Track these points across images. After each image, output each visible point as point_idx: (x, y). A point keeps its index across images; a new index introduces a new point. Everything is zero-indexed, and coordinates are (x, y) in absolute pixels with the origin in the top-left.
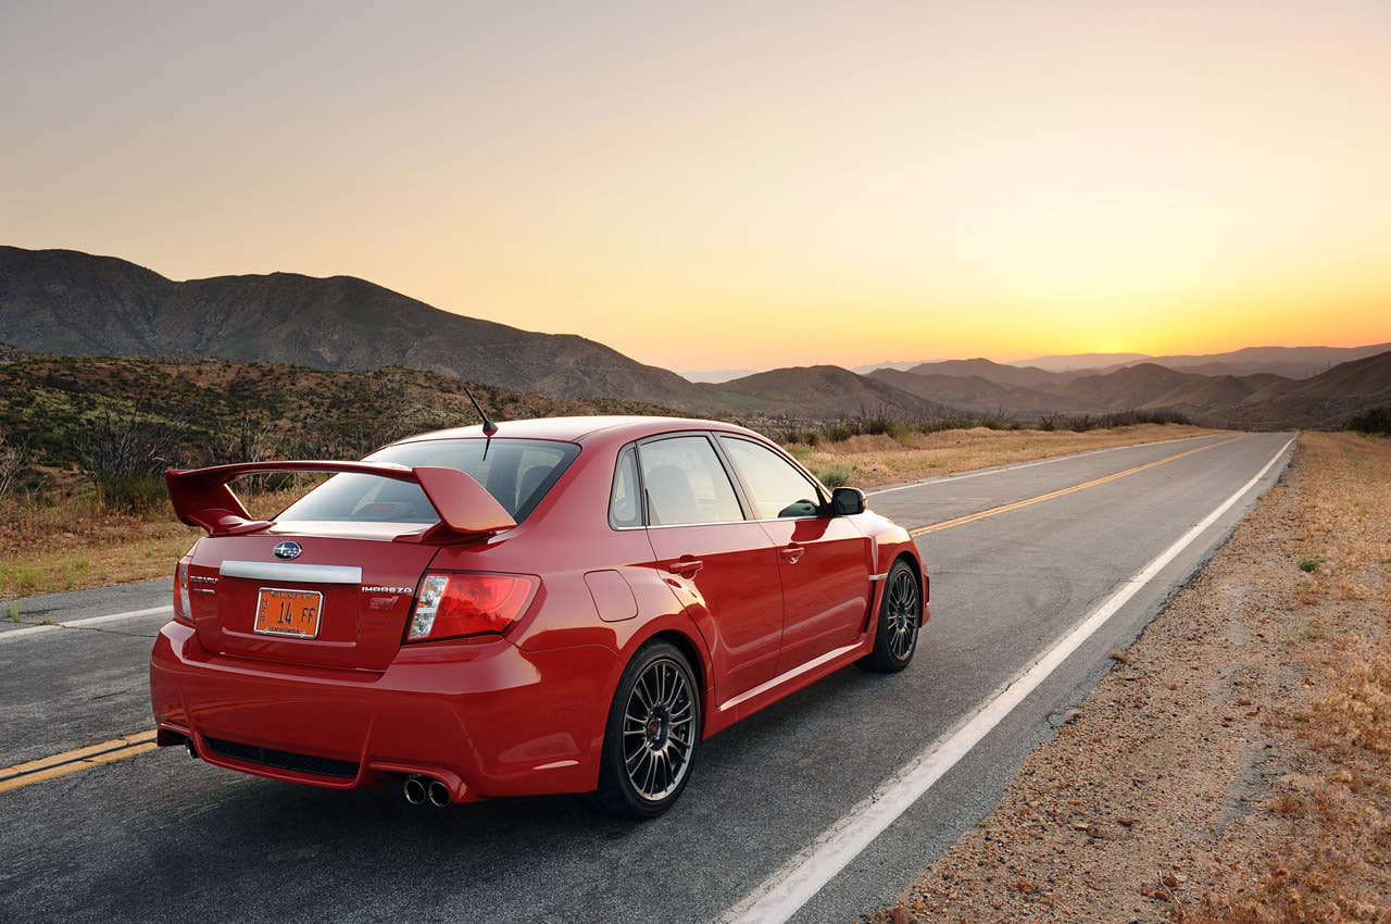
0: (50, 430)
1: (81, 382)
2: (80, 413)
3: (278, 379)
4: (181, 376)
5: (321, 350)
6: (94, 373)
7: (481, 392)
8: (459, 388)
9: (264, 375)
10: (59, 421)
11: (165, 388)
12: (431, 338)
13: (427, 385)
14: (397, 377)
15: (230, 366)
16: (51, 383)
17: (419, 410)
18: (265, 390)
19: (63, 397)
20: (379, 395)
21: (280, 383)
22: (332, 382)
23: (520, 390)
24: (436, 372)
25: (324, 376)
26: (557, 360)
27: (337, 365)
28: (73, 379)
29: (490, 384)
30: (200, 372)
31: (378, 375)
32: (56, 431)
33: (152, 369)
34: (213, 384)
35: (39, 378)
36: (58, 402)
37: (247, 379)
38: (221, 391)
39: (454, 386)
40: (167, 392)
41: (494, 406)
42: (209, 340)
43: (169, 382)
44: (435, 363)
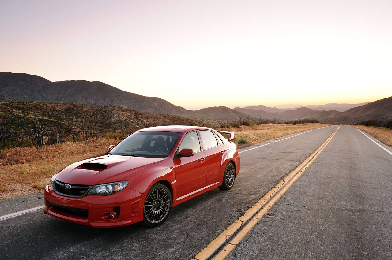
0: (16, 121)
1: (25, 108)
2: (24, 116)
3: (78, 108)
4: (52, 107)
5: (91, 100)
6: (29, 106)
7: (133, 112)
8: (127, 111)
9: (75, 107)
10: (19, 118)
11: (48, 110)
12: (120, 98)
13: (118, 110)
14: (110, 108)
15: (66, 104)
16: (17, 108)
17: (116, 117)
18: (75, 111)
19: (20, 112)
20: (105, 112)
21: (79, 109)
22: (93, 109)
23: (143, 111)
24: (121, 107)
25: (91, 107)
26: (153, 104)
27: (95, 104)
28: (23, 107)
29: (135, 110)
30: (57, 106)
31: (105, 107)
32: (18, 121)
33: (45, 104)
34: (61, 109)
35: (14, 107)
36: (19, 113)
37: (70, 108)
38: (63, 111)
39: (125, 110)
40: (48, 111)
41: (136, 115)
42: (61, 97)
43: (49, 108)
44: (121, 104)
